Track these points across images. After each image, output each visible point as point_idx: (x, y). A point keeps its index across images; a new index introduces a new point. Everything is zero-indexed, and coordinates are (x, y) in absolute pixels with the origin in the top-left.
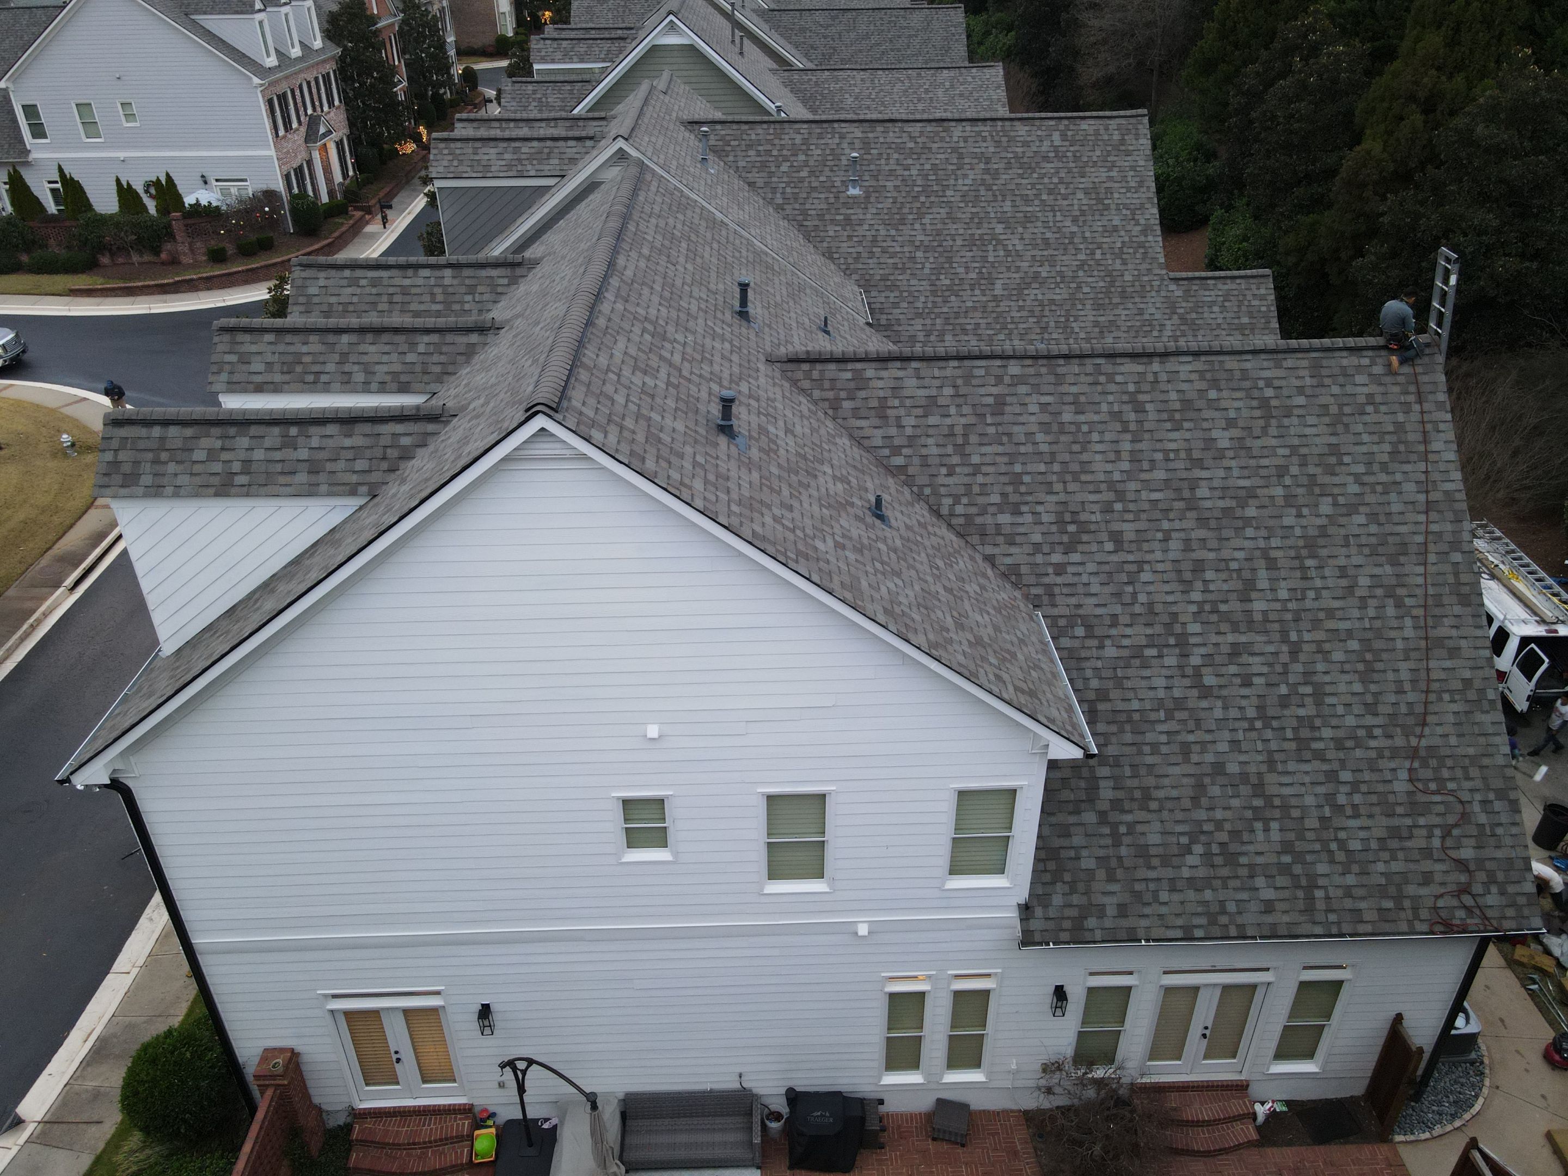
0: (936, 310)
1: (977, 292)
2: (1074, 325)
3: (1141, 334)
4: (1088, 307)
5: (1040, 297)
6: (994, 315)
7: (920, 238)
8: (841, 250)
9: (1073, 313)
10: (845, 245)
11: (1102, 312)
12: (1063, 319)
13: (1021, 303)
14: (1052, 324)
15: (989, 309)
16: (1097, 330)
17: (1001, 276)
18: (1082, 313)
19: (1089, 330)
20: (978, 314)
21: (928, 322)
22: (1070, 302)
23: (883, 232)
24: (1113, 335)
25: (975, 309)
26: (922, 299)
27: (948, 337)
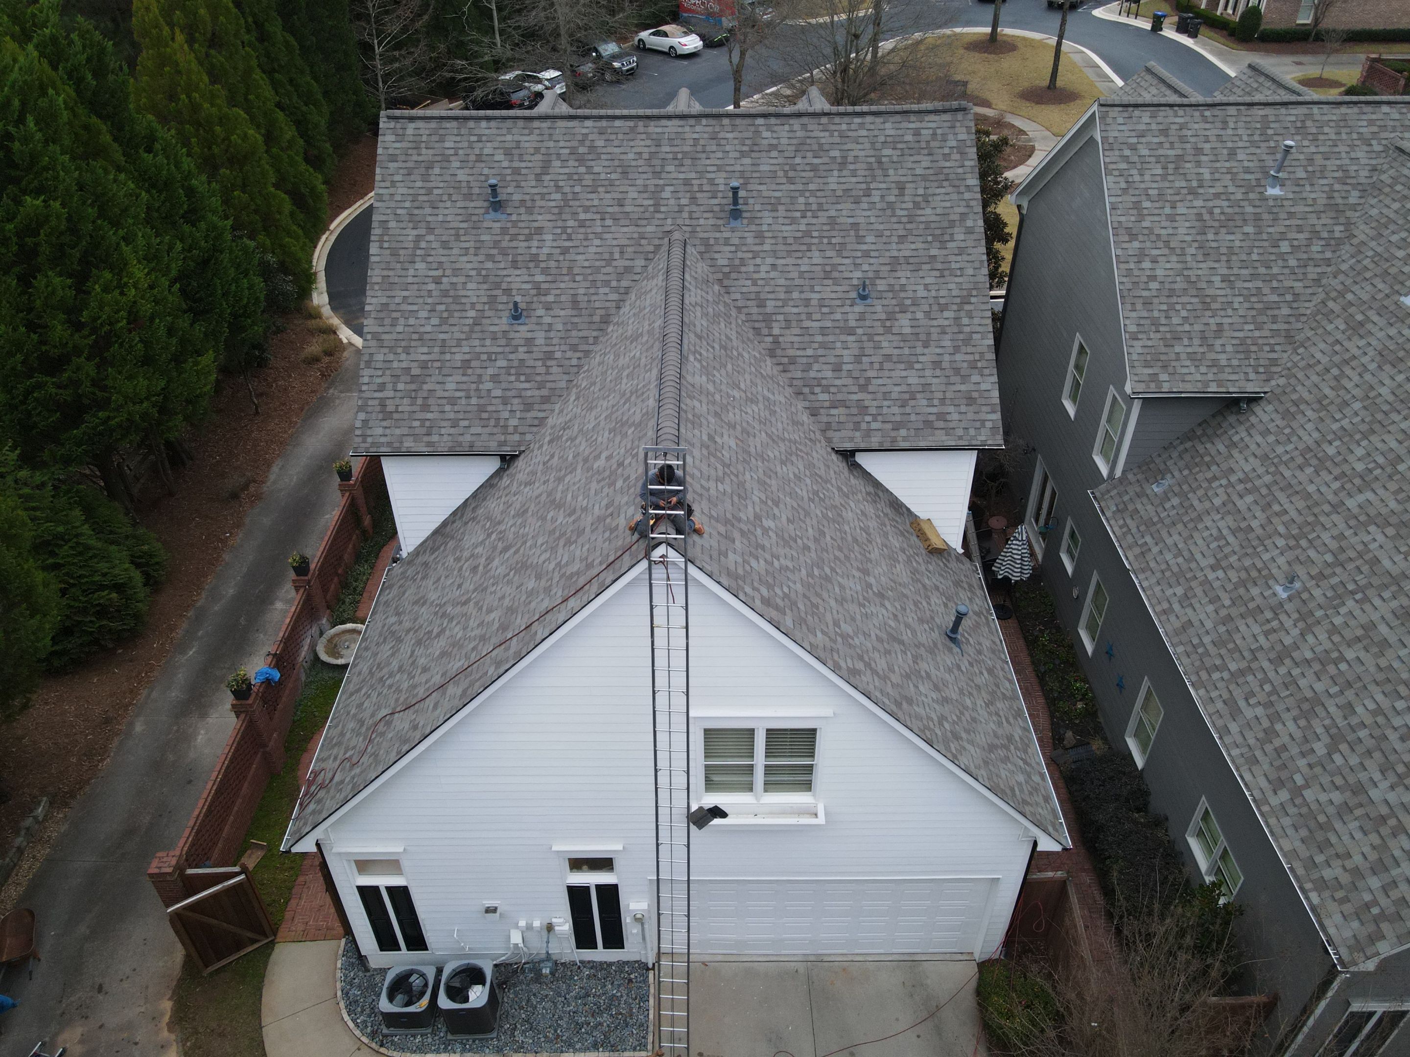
0: (1282, 468)
1: (1336, 485)
2: (1350, 603)
3: (1388, 688)
4: (1394, 604)
5: (1372, 546)
6: (1310, 519)
7: (1384, 391)
8: (1313, 350)
9: (1371, 593)
10: (1322, 346)
11: (1395, 623)
12: (1351, 587)
13: (1348, 533)
14: (1335, 580)
15: (1316, 510)
16: (1360, 632)
17: (1381, 492)
18: (1377, 602)
19: (1352, 623)
20: (1301, 504)
21: (1261, 470)
22: (1386, 580)
23: (1365, 360)
24: (1362, 654)
25: (1309, 495)
26: (1290, 447)
27: (1249, 499)
